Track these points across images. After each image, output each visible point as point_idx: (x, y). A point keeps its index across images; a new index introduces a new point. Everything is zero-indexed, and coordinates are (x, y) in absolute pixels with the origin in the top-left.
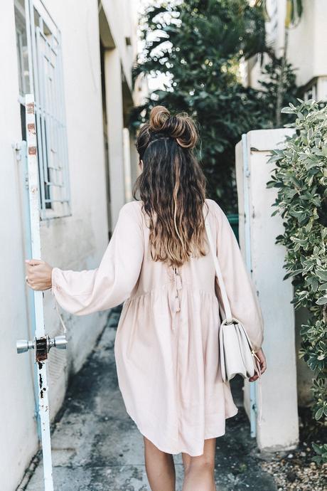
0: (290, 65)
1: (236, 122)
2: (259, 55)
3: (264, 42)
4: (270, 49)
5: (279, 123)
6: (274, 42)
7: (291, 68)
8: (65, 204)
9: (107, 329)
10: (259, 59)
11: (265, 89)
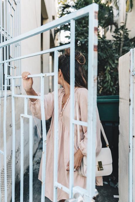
0: (127, 29)
1: (103, 52)
2: (110, 27)
3: (113, 21)
4: (116, 23)
5: (121, 54)
6: (118, 21)
7: (127, 30)
8: (18, 87)
9: (38, 150)
10: (110, 28)
11: (115, 39)
